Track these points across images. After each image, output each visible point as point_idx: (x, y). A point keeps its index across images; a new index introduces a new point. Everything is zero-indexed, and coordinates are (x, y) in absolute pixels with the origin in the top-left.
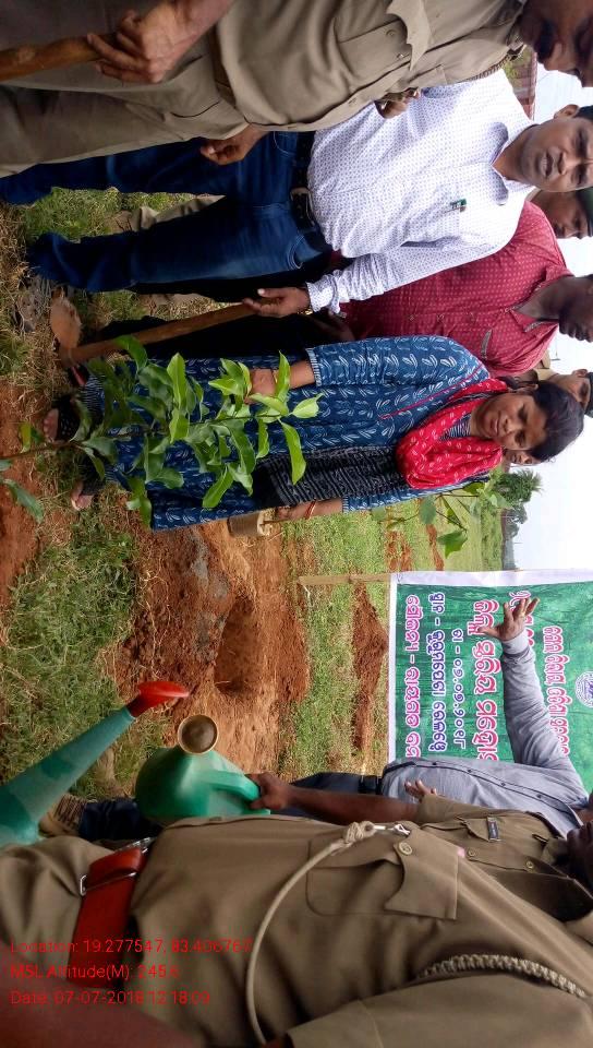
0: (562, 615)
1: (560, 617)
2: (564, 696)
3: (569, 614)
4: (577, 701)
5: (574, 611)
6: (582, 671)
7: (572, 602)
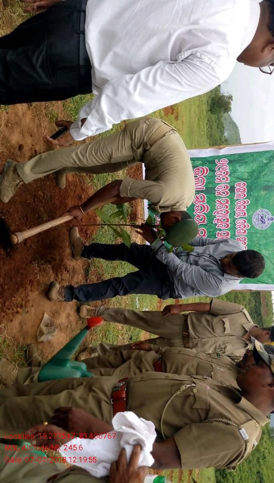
0: (247, 174)
1: (246, 176)
2: (245, 224)
3: (251, 173)
4: (253, 227)
5: (254, 171)
6: (257, 209)
7: (254, 166)
